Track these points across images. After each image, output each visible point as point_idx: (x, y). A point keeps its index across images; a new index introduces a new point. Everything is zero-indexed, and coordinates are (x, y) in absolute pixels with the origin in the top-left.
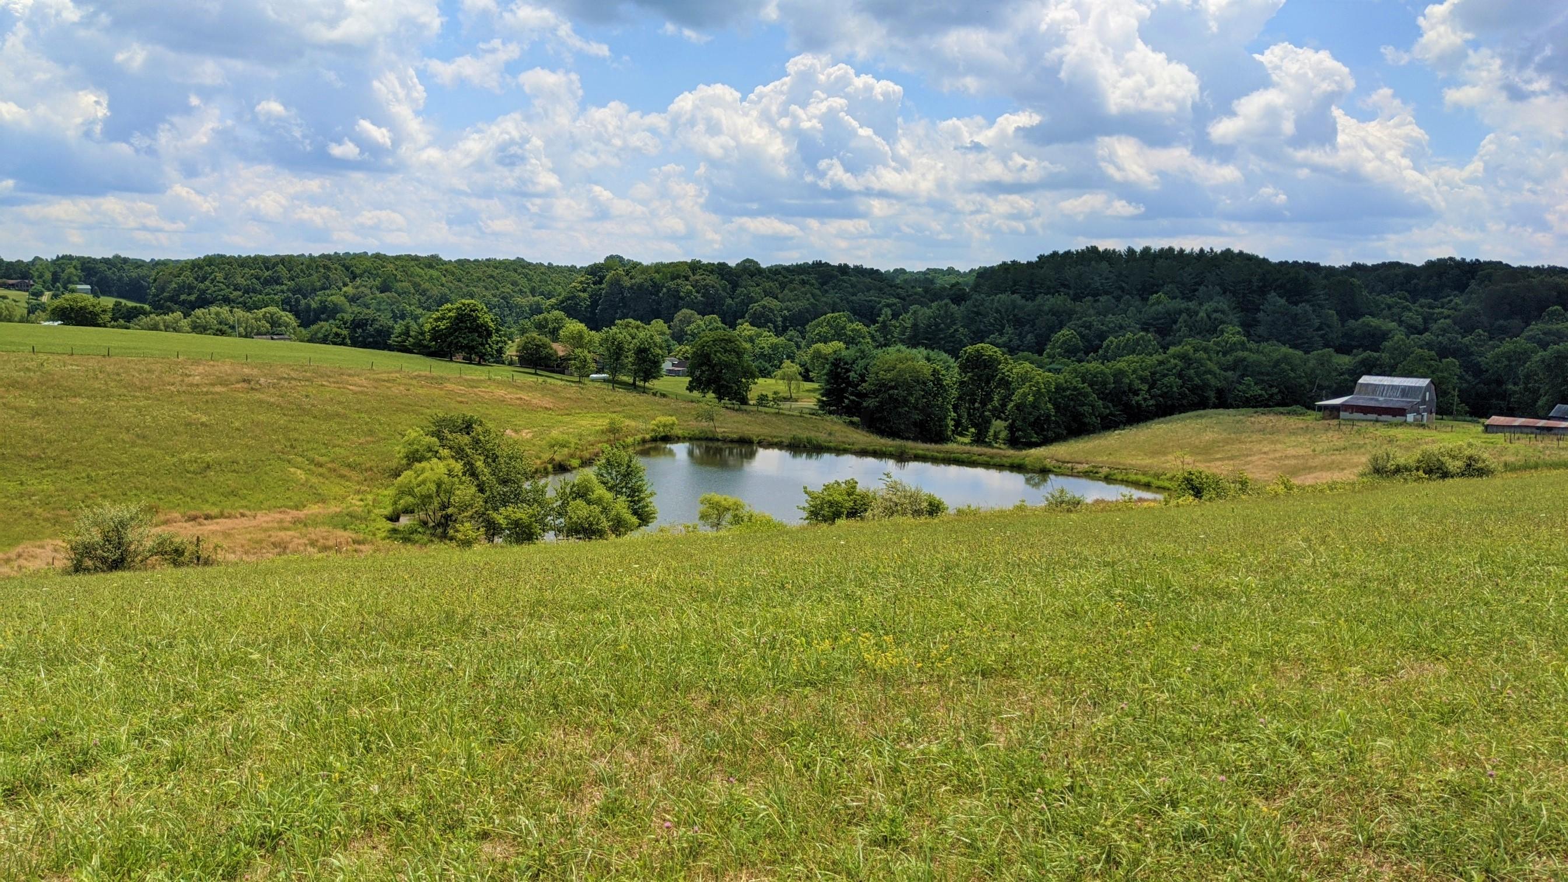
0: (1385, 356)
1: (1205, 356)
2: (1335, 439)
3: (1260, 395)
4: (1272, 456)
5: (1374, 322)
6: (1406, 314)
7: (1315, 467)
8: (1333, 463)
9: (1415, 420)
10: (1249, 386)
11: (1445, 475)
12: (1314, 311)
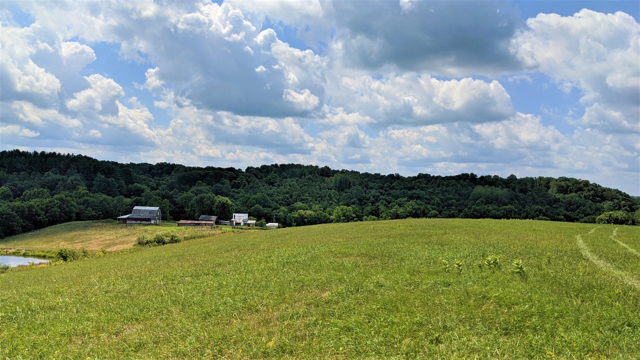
0: (143, 199)
1: (71, 199)
2: (125, 231)
3: (95, 215)
4: (100, 240)
5: (139, 185)
6: (151, 183)
7: (117, 244)
8: (124, 241)
9: (154, 222)
10: (90, 211)
11: (164, 243)
12: (116, 181)
